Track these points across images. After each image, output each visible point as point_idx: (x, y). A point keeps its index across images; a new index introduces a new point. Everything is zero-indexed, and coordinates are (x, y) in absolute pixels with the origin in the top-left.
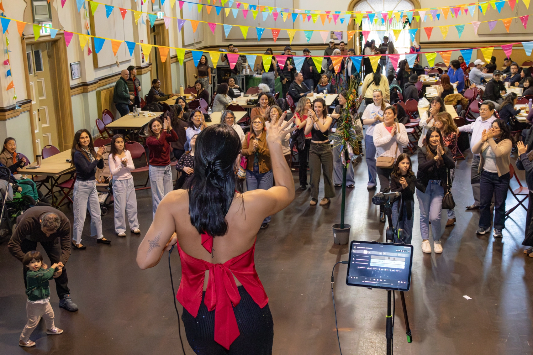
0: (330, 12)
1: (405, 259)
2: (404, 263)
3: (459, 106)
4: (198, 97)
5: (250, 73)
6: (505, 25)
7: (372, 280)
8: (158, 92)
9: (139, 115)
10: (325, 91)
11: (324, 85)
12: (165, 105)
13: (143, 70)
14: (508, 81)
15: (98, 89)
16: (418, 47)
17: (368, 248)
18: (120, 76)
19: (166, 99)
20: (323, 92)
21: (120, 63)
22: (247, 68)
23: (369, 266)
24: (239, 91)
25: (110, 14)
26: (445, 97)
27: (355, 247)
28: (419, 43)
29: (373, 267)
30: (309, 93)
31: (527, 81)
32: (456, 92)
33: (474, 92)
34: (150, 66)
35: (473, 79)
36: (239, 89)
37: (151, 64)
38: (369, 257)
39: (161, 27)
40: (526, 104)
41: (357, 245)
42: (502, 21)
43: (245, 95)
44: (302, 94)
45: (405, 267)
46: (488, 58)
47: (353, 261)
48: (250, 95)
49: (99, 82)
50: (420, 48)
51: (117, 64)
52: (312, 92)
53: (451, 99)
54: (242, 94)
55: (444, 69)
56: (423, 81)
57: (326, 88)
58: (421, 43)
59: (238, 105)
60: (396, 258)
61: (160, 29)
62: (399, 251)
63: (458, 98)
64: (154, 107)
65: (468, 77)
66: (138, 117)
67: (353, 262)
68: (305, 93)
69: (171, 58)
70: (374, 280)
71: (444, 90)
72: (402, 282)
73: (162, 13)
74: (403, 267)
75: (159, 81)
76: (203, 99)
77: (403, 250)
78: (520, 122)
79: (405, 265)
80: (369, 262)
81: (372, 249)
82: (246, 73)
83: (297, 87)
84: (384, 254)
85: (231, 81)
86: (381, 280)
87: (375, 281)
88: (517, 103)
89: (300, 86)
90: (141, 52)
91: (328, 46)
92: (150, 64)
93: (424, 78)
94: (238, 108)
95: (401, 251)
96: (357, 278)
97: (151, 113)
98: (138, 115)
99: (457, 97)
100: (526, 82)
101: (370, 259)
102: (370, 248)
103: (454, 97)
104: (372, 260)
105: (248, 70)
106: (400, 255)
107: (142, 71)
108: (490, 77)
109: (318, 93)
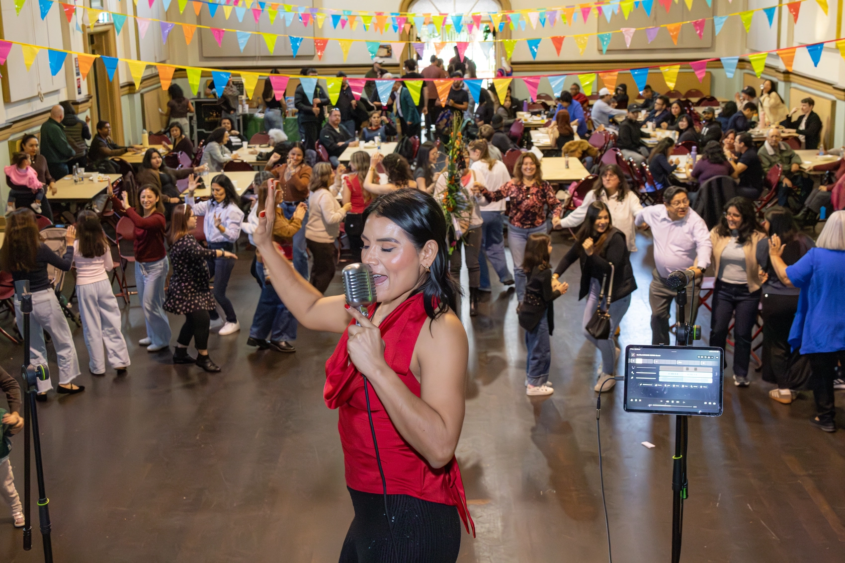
0: (383, 13)
1: (711, 369)
2: (711, 375)
3: (588, 159)
4: (176, 149)
5: (249, 111)
6: (671, 34)
7: (663, 403)
8: (107, 141)
9: (84, 179)
10: (377, 139)
11: (374, 128)
12: (122, 162)
13: (80, 106)
14: (652, 121)
15: (11, 138)
16: (508, 69)
17: (654, 355)
18: (49, 115)
19: (121, 154)
20: (373, 140)
21: (44, 94)
22: (244, 103)
23: (657, 381)
24: (239, 140)
25: (46, 14)
26: (563, 145)
27: (633, 355)
28: (510, 63)
29: (663, 383)
30: (352, 141)
31: (684, 119)
32: (577, 138)
33: (604, 138)
34: (90, 100)
35: (599, 118)
36: (239, 136)
37: (91, 97)
38: (656, 368)
39: (103, 37)
40: (688, 154)
41: (636, 352)
42: (666, 27)
43: (250, 146)
44: (340, 144)
45: (713, 380)
46: (671, 81)
47: (632, 375)
48: (258, 146)
49: (14, 126)
50: (512, 71)
51: (39, 97)
52: (357, 139)
53: (573, 148)
54: (245, 144)
55: (549, 103)
56: (524, 122)
57: (379, 134)
58: (513, 63)
59: (242, 161)
60: (698, 368)
61: (102, 40)
62: (702, 357)
63: (583, 147)
64: (104, 166)
65: (590, 115)
66: (82, 182)
67: (632, 378)
68: (347, 142)
69: (122, 87)
70: (668, 402)
71: (560, 134)
72: (710, 403)
73: (106, 14)
74: (710, 381)
75: (108, 125)
76: (184, 153)
77: (707, 356)
78: (681, 181)
79: (714, 378)
80: (657, 376)
81: (660, 356)
82: (243, 111)
83: (333, 132)
84: (679, 362)
85: (225, 123)
86: (678, 402)
87: (670, 403)
88: (672, 154)
89: (338, 130)
90: (76, 78)
91: (370, 69)
92: (89, 97)
93: (524, 116)
94: (244, 167)
95: (706, 357)
96: (640, 400)
97: (102, 175)
98: (82, 180)
99: (581, 145)
100: (682, 121)
101: (657, 371)
102: (656, 355)
103: (577, 145)
104: (661, 373)
105: (247, 107)
106: (703, 363)
107: (78, 108)
108: (622, 115)
109: (367, 141)
